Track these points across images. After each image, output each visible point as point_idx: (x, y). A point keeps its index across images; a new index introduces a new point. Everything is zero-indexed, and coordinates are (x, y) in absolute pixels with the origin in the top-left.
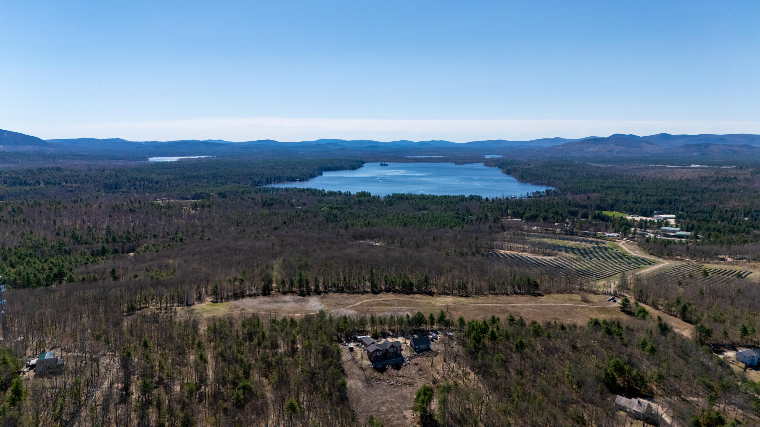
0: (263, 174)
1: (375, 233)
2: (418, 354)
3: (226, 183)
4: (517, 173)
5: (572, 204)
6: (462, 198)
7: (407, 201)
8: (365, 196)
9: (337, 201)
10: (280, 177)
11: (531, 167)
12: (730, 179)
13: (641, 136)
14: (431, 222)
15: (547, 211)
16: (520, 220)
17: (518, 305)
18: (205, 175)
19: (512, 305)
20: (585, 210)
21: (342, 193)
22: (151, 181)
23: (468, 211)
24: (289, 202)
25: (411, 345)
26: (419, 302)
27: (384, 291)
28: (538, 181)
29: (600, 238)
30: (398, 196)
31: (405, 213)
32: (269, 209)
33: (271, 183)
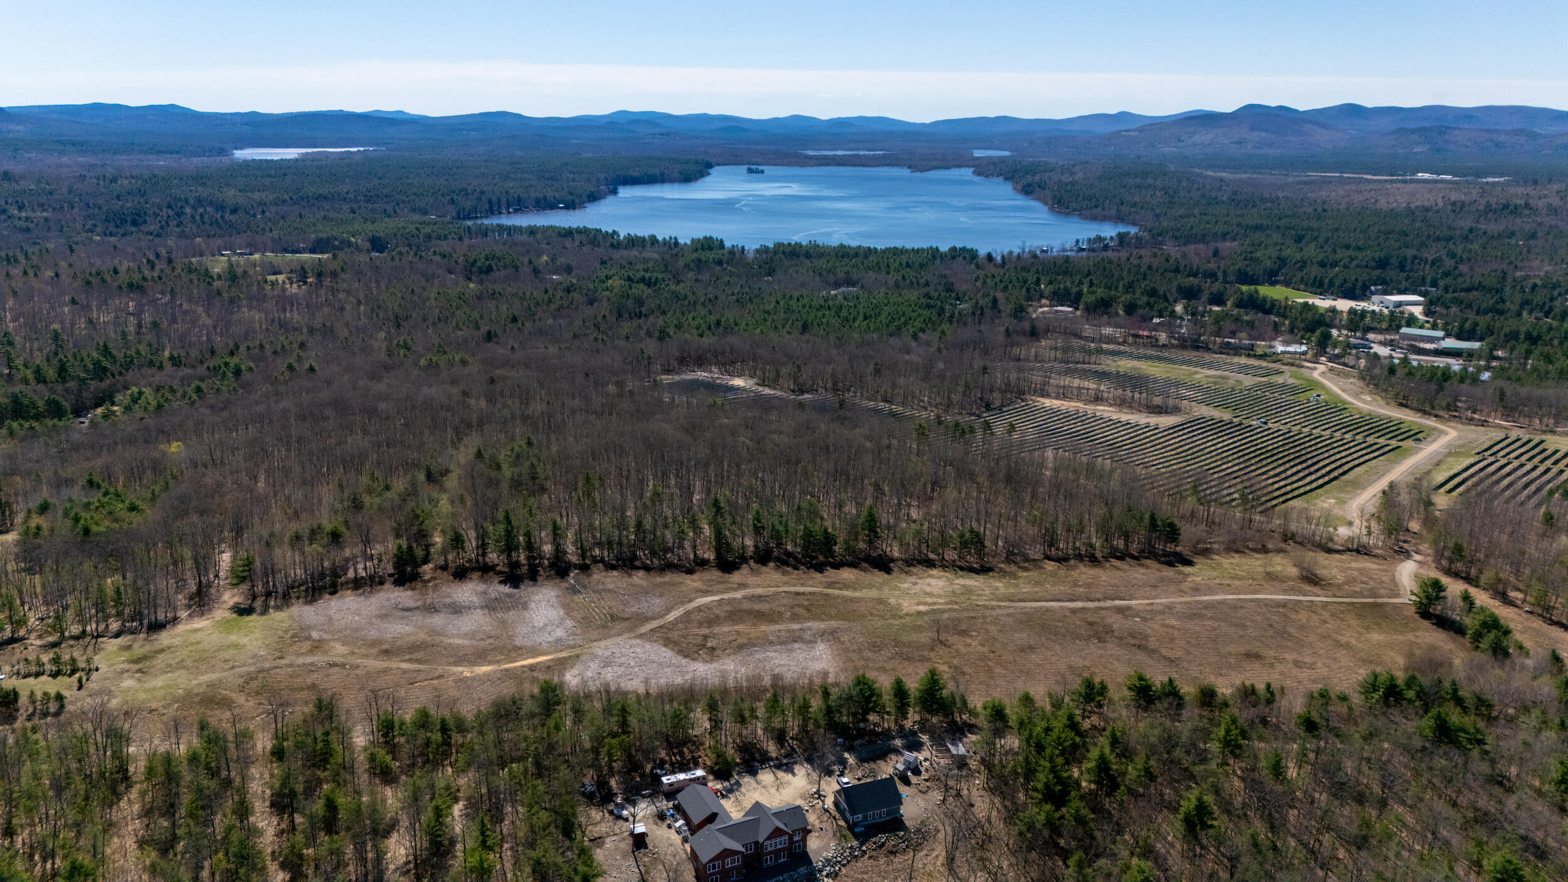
0: (482, 192)
1: (731, 353)
2: (862, 844)
3: (395, 212)
4: (1048, 192)
5: (1181, 268)
6: (934, 254)
7: (808, 262)
8: (710, 249)
9: (646, 261)
10: (519, 200)
11: (1076, 177)
12: (1516, 208)
13: (1301, 109)
14: (866, 318)
15: (1130, 287)
16: (1070, 309)
17: (1134, 602)
18: (348, 193)
19: (1117, 602)
20: (1217, 287)
21: (657, 241)
22: (220, 207)
23: (949, 289)
24: (530, 262)
25: (836, 804)
26: (852, 600)
27: (751, 558)
28: (1095, 211)
29: (1263, 357)
30: (787, 250)
31: (805, 292)
32: (481, 282)
33: (500, 213)
